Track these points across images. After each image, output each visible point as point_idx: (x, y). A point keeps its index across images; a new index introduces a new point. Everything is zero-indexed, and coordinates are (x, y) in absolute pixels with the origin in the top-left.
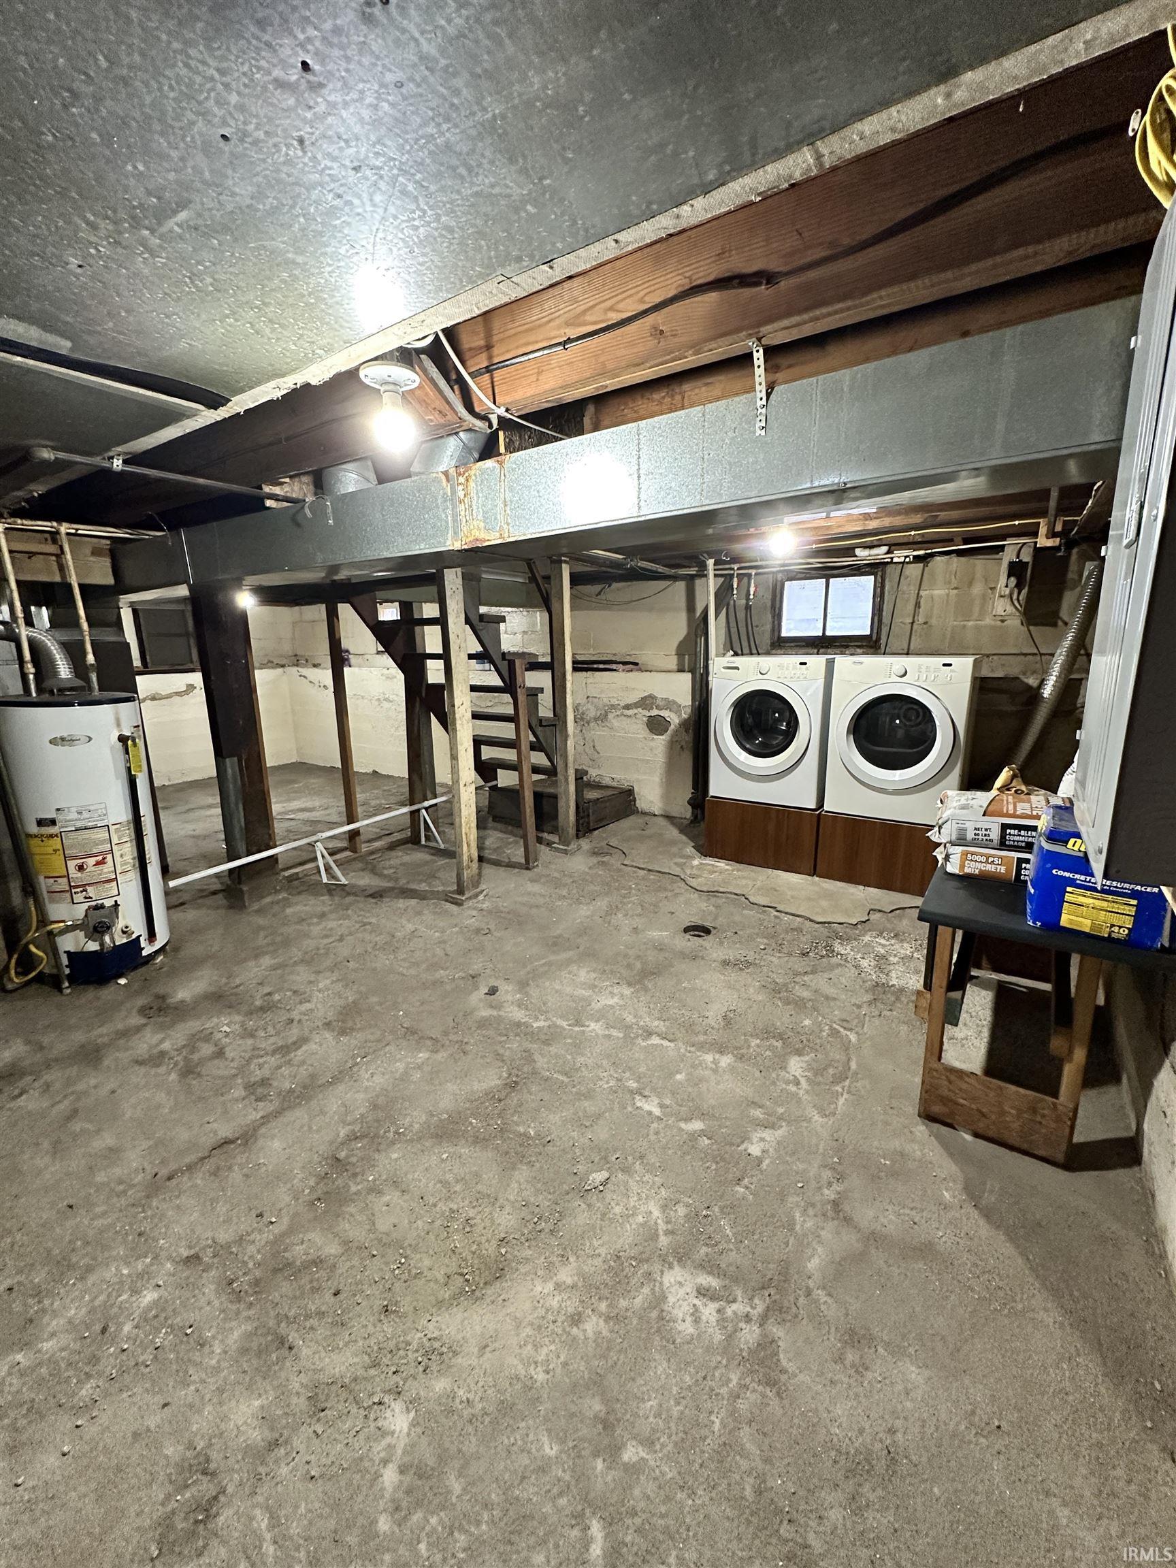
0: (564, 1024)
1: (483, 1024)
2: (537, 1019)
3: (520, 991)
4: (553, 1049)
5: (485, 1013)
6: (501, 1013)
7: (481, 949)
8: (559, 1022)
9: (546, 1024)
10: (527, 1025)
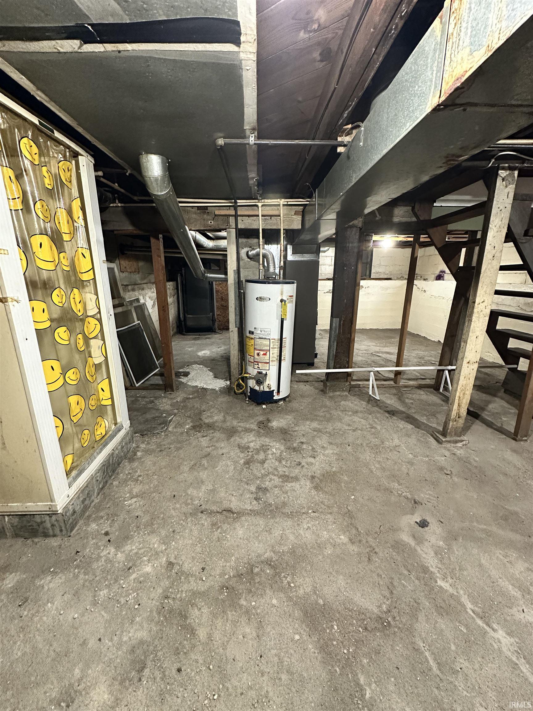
0: (469, 606)
1: (398, 546)
2: (444, 578)
3: (445, 540)
4: (442, 623)
5: (406, 538)
6: (418, 549)
7: (435, 484)
8: (465, 599)
9: (451, 590)
10: (432, 578)
